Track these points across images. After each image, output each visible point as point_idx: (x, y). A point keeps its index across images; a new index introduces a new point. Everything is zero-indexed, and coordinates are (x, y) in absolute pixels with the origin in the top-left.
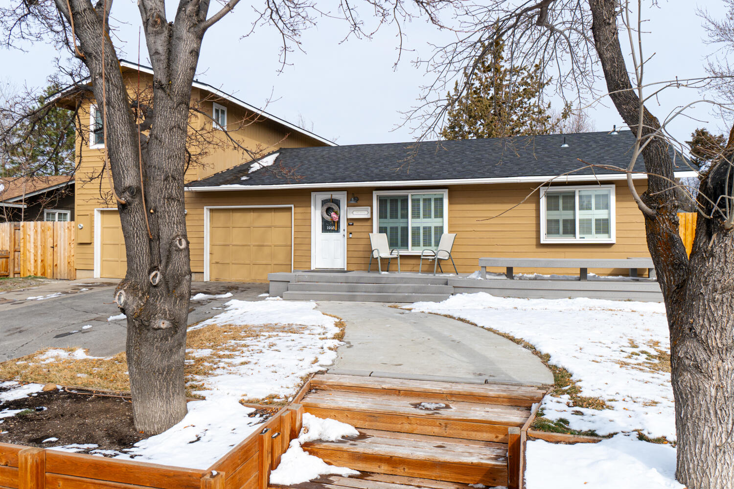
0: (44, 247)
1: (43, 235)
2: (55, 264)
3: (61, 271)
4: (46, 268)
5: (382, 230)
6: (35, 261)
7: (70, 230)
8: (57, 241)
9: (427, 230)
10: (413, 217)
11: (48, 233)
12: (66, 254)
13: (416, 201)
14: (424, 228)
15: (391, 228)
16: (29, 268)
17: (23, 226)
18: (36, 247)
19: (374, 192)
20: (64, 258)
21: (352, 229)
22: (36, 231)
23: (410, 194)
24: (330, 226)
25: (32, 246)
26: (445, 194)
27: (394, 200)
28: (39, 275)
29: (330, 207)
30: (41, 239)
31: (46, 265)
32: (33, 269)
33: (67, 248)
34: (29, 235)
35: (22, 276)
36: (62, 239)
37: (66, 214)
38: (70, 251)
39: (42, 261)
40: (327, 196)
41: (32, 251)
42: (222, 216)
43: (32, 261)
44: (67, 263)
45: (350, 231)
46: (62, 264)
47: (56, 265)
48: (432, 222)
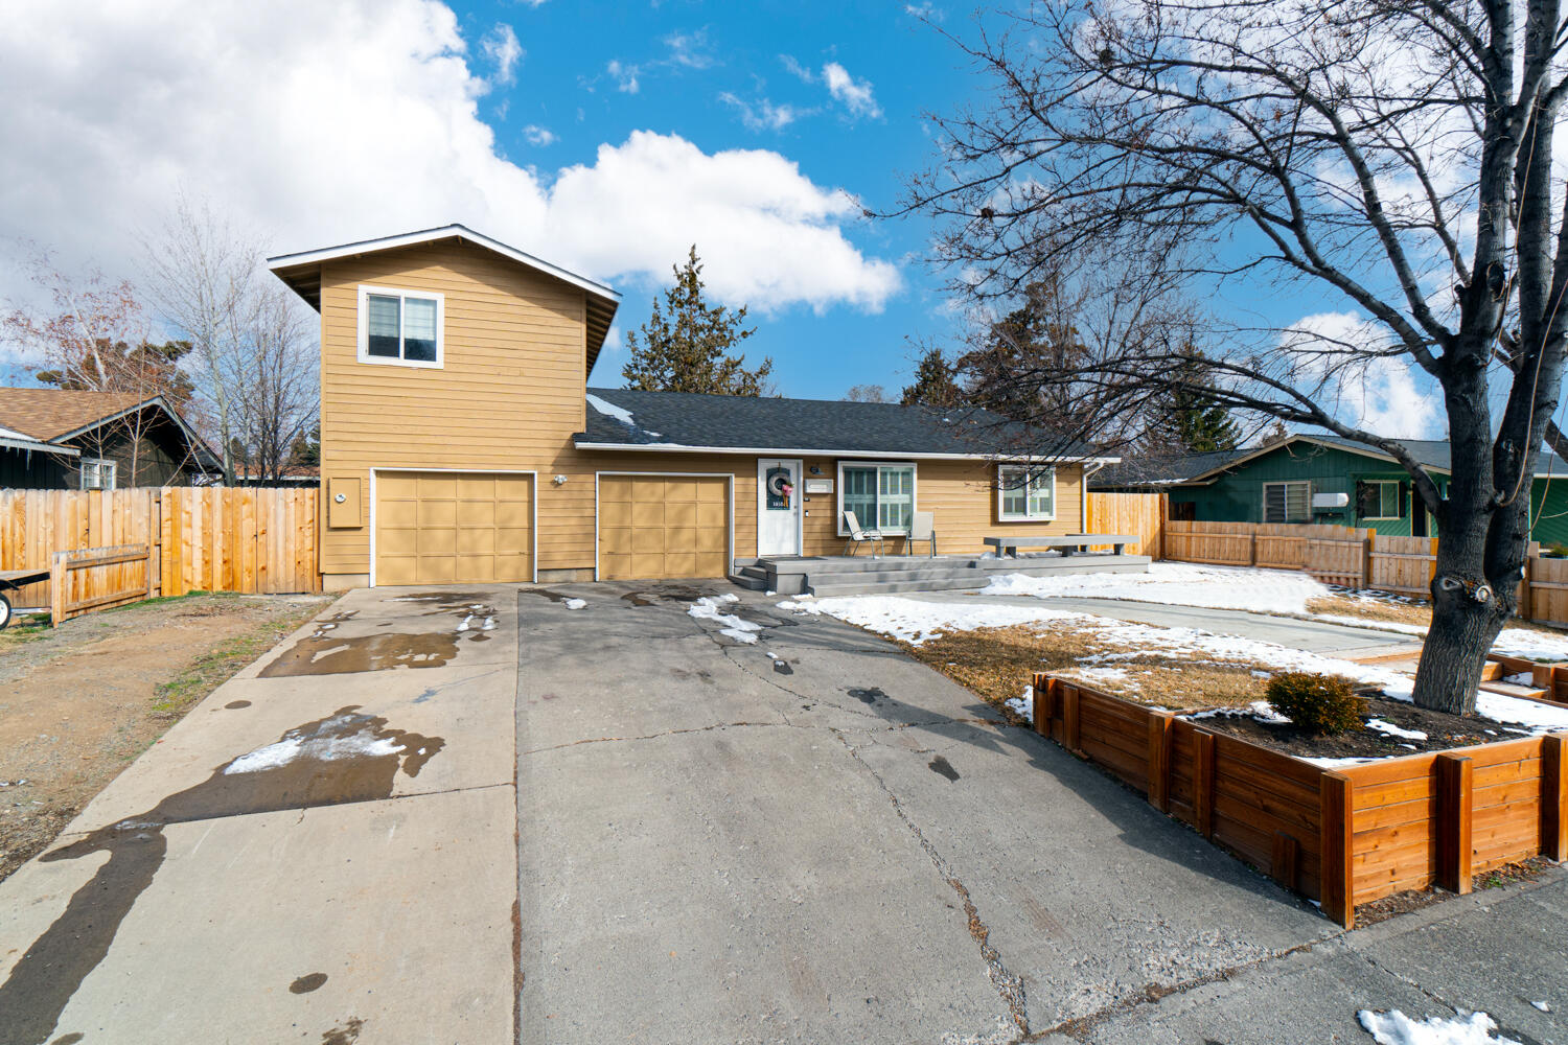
0: (232, 538)
1: (229, 514)
2: (260, 567)
3: (276, 580)
4: (239, 575)
5: (847, 507)
6: (206, 562)
7: (303, 505)
8: (265, 524)
9: (894, 508)
10: (881, 493)
11: (245, 508)
12: (292, 547)
13: (884, 474)
14: (891, 505)
15: (856, 505)
16: (189, 578)
17: (170, 496)
18: (207, 535)
19: (839, 462)
20: (286, 554)
21: (809, 506)
22: (209, 506)
23: (879, 467)
24: (777, 500)
25: (198, 533)
26: (915, 466)
27: (860, 472)
28: (218, 587)
29: (779, 478)
30: (224, 520)
31: (238, 570)
32: (198, 578)
33: (293, 537)
34: (187, 513)
35: (166, 594)
36: (281, 520)
37: (108, 468)
38: (303, 542)
39: (225, 562)
40: (774, 464)
41: (198, 543)
42: (616, 486)
43: (198, 563)
44: (292, 564)
45: (807, 508)
46: (281, 567)
47: (263, 569)
48: (900, 498)
